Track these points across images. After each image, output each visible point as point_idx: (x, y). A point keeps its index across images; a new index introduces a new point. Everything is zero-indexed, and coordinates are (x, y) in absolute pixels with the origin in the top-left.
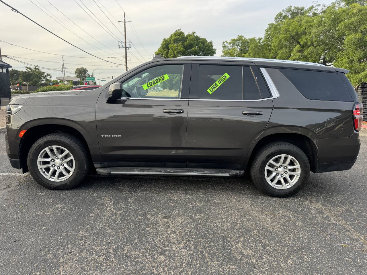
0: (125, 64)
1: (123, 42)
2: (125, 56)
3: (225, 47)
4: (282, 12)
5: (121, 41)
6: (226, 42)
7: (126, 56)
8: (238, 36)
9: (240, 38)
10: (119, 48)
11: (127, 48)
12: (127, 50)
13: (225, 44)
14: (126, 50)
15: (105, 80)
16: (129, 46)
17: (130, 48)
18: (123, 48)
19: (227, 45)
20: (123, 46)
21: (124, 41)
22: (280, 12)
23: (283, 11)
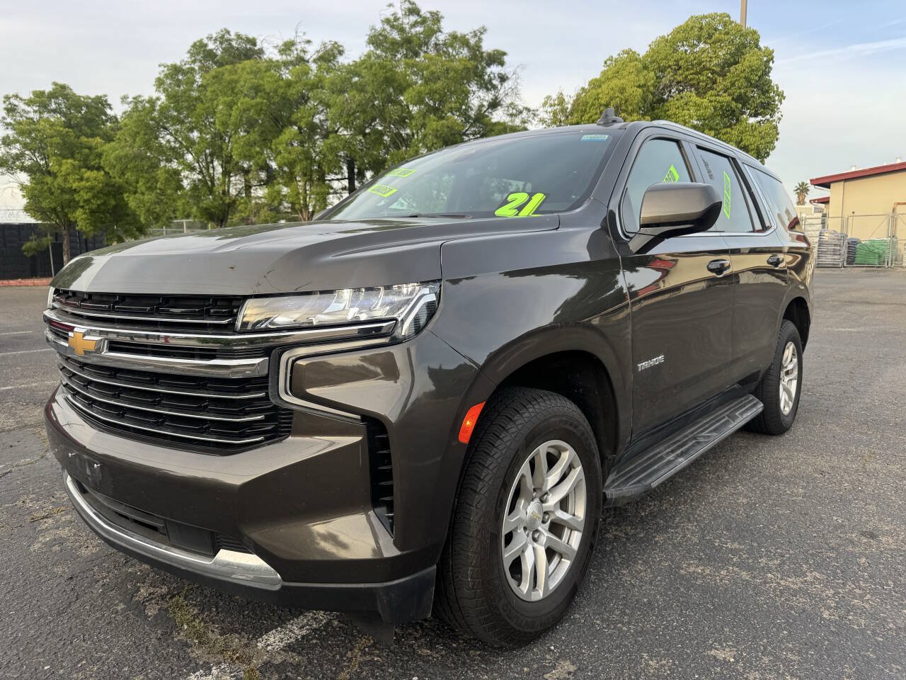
3: (11, 110)
4: (205, 41)
6: (17, 96)
8: (55, 84)
9: (61, 91)
13: (12, 100)
19: (22, 106)
22: (201, 40)
23: (210, 38)
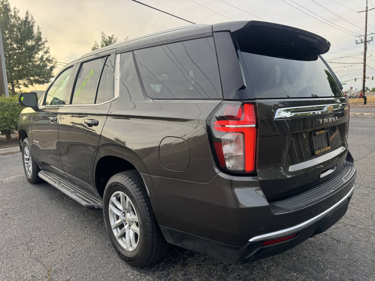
0: (363, 62)
1: (361, 36)
2: (363, 52)
5: (358, 36)
7: (365, 52)
10: (357, 44)
11: (367, 42)
12: (367, 45)
14: (365, 44)
15: (346, 84)
16: (370, 39)
17: (372, 40)
18: (362, 42)
20: (362, 40)
21: (364, 34)
